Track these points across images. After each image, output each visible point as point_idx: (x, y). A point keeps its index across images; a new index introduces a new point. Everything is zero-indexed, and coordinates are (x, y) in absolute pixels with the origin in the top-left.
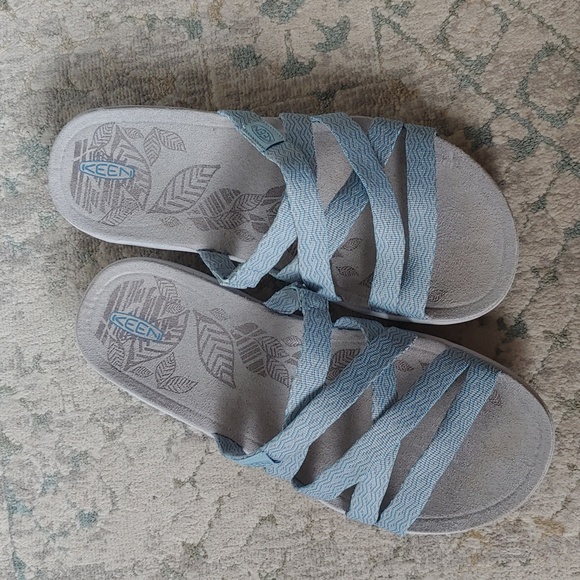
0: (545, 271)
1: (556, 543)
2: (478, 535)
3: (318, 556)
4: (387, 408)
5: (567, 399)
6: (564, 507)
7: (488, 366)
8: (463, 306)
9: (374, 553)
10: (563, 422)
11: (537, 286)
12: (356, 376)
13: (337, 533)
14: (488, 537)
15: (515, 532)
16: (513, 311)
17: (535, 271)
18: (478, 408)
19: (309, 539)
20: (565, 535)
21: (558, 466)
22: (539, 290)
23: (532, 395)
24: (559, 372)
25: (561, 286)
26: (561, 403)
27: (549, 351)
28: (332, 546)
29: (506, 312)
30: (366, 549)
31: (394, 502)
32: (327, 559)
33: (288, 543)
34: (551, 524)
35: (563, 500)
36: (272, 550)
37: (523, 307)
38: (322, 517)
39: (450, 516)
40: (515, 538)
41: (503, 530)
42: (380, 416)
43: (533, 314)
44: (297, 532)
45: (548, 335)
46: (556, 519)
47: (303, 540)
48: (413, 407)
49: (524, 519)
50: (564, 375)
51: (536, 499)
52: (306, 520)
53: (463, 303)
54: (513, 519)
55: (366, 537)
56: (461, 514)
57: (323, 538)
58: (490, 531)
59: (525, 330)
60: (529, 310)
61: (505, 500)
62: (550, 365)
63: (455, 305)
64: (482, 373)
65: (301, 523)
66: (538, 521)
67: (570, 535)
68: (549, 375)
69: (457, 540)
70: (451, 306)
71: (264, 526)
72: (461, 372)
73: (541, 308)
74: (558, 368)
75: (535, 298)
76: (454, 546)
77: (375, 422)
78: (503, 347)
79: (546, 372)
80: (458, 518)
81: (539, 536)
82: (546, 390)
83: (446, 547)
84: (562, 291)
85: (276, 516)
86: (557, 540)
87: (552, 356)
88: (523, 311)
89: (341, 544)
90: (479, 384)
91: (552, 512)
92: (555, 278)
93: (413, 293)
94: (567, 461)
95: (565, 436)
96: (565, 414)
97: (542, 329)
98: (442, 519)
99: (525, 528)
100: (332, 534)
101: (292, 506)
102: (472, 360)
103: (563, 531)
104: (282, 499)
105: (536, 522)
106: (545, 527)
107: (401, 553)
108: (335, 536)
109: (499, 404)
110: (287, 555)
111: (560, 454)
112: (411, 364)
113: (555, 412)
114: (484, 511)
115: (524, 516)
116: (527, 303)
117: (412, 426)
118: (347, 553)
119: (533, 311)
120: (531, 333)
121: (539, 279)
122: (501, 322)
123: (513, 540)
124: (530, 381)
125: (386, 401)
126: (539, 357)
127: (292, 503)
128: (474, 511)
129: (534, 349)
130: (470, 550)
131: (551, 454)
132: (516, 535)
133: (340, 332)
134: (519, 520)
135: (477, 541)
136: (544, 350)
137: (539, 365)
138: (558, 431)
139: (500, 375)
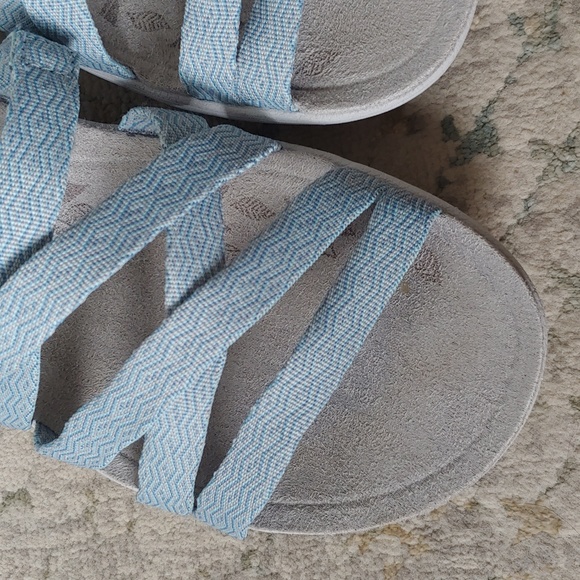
0: (536, 22)
1: (544, 548)
2: (397, 531)
3: (105, 564)
4: (199, 284)
5: (572, 271)
6: (562, 480)
7: (413, 202)
8: (369, 81)
9: (206, 560)
10: (564, 317)
11: (519, 51)
12: (128, 213)
13: (140, 523)
14: (417, 535)
15: (467, 525)
16: (472, 103)
17: (516, 22)
18: (391, 285)
19: (90, 534)
20: (564, 533)
21: (552, 402)
22: (523, 60)
23: (501, 258)
24: (558, 221)
25: (566, 50)
26: (561, 281)
27: (540, 179)
28: (130, 547)
29: (460, 105)
30: (191, 554)
31: (220, 475)
32: (121, 571)
33: (52, 539)
34: (536, 512)
35: (559, 465)
36: (25, 552)
37: (491, 95)
38: (113, 495)
39: (336, 500)
40: (466, 538)
41: (443, 522)
42: (183, 300)
43: (511, 107)
44: (69, 520)
45: (539, 146)
46: (546, 503)
47: (78, 535)
48: (254, 281)
49: (484, 502)
50: (566, 225)
51: (509, 463)
52: (84, 499)
53: (368, 75)
54: (462, 502)
55: (191, 530)
56: (356, 497)
57: (114, 533)
58: (420, 524)
59: (494, 139)
60: (503, 100)
61: (442, 471)
62: (540, 208)
63: (354, 78)
64: (400, 214)
65: (76, 505)
66: (511, 505)
67: (572, 533)
68: (539, 226)
69: (358, 539)
70: (347, 81)
71: (12, 508)
72: (358, 213)
73: (527, 94)
74: (557, 211)
75: (516, 76)
76: (353, 549)
77: (171, 311)
78: (450, 174)
79: (532, 221)
80: (350, 505)
81: (512, 534)
82: (531, 257)
83: (339, 550)
84: (568, 60)
85: (32, 491)
86: (547, 541)
87: (545, 190)
88: (491, 102)
89: (146, 544)
90: (392, 238)
91: (540, 489)
92: (553, 36)
93: (264, 50)
94: (569, 392)
95: (566, 345)
96: (567, 301)
97: (527, 137)
98: (321, 506)
99: (486, 519)
100: (131, 525)
101: (59, 475)
102: (383, 190)
103: (558, 525)
104: (42, 461)
105: (507, 508)
106: (525, 517)
107: (255, 562)
108: (135, 529)
109: (436, 278)
110: (52, 561)
111: (555, 379)
112: (269, 204)
113: (547, 298)
114: (400, 493)
115: (486, 494)
116: (500, 85)
117: (251, 322)
118: (156, 560)
119: (511, 101)
120: (507, 144)
121: (524, 39)
122: (448, 126)
123: (462, 541)
124: (502, 239)
125: (197, 271)
126: (520, 192)
127: (59, 470)
128: (381, 491)
129: (509, 175)
130: (381, 557)
131: (539, 378)
132: (468, 532)
133: (130, 141)
134: (474, 504)
135: (396, 541)
136: (532, 178)
137: (519, 208)
138: (553, 334)
139: (437, 217)
